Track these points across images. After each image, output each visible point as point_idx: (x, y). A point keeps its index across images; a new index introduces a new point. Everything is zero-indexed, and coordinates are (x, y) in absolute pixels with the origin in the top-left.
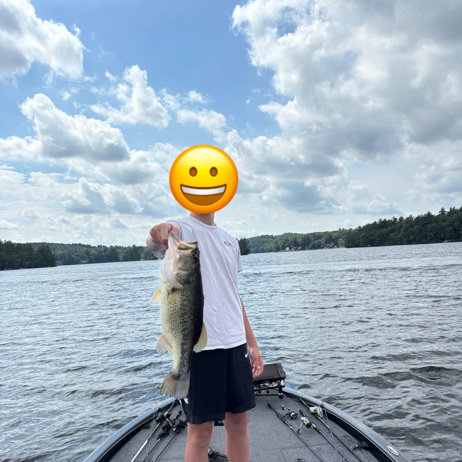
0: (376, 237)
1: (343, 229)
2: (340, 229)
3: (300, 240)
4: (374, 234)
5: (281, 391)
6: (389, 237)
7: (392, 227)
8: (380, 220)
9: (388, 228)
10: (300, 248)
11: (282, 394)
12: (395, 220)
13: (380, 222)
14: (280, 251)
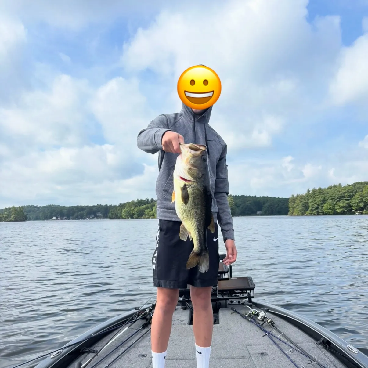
0: (135, 212)
1: (100, 205)
2: (98, 205)
3: (65, 211)
4: (133, 210)
5: (250, 301)
6: (145, 213)
7: (146, 206)
8: (138, 199)
9: (143, 206)
10: (65, 218)
11: (251, 304)
12: (148, 200)
13: (138, 201)
14: (47, 220)
